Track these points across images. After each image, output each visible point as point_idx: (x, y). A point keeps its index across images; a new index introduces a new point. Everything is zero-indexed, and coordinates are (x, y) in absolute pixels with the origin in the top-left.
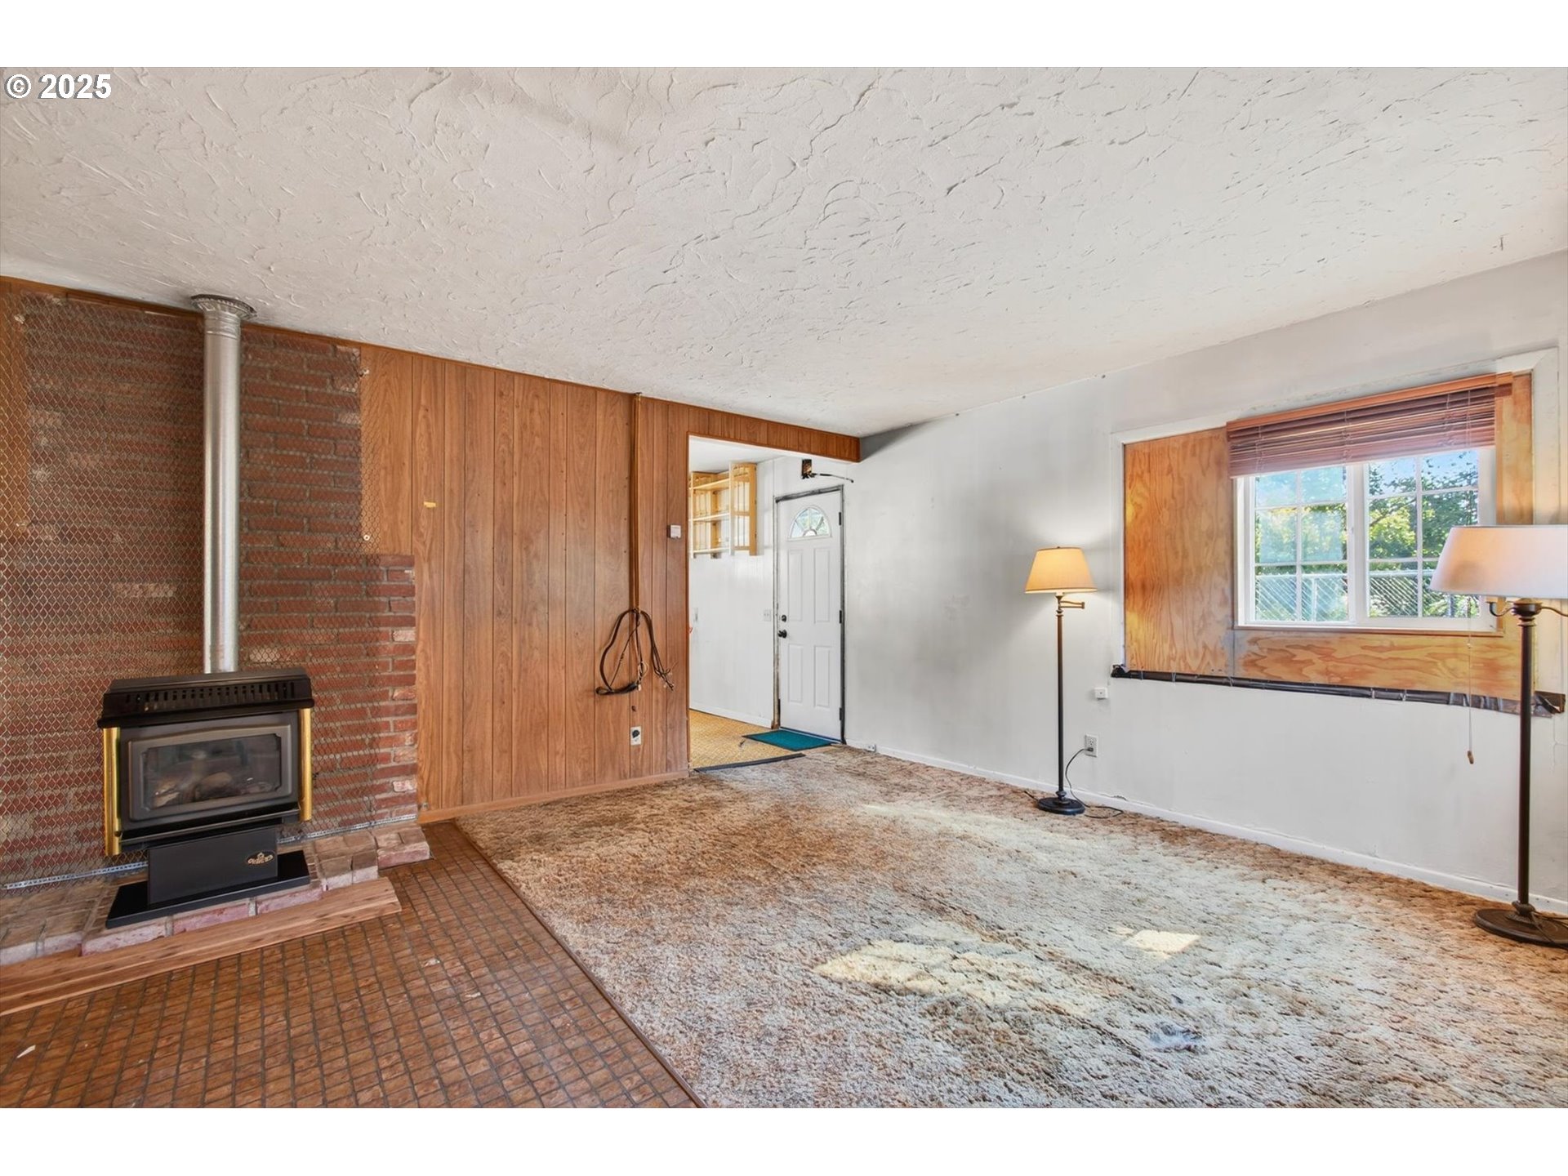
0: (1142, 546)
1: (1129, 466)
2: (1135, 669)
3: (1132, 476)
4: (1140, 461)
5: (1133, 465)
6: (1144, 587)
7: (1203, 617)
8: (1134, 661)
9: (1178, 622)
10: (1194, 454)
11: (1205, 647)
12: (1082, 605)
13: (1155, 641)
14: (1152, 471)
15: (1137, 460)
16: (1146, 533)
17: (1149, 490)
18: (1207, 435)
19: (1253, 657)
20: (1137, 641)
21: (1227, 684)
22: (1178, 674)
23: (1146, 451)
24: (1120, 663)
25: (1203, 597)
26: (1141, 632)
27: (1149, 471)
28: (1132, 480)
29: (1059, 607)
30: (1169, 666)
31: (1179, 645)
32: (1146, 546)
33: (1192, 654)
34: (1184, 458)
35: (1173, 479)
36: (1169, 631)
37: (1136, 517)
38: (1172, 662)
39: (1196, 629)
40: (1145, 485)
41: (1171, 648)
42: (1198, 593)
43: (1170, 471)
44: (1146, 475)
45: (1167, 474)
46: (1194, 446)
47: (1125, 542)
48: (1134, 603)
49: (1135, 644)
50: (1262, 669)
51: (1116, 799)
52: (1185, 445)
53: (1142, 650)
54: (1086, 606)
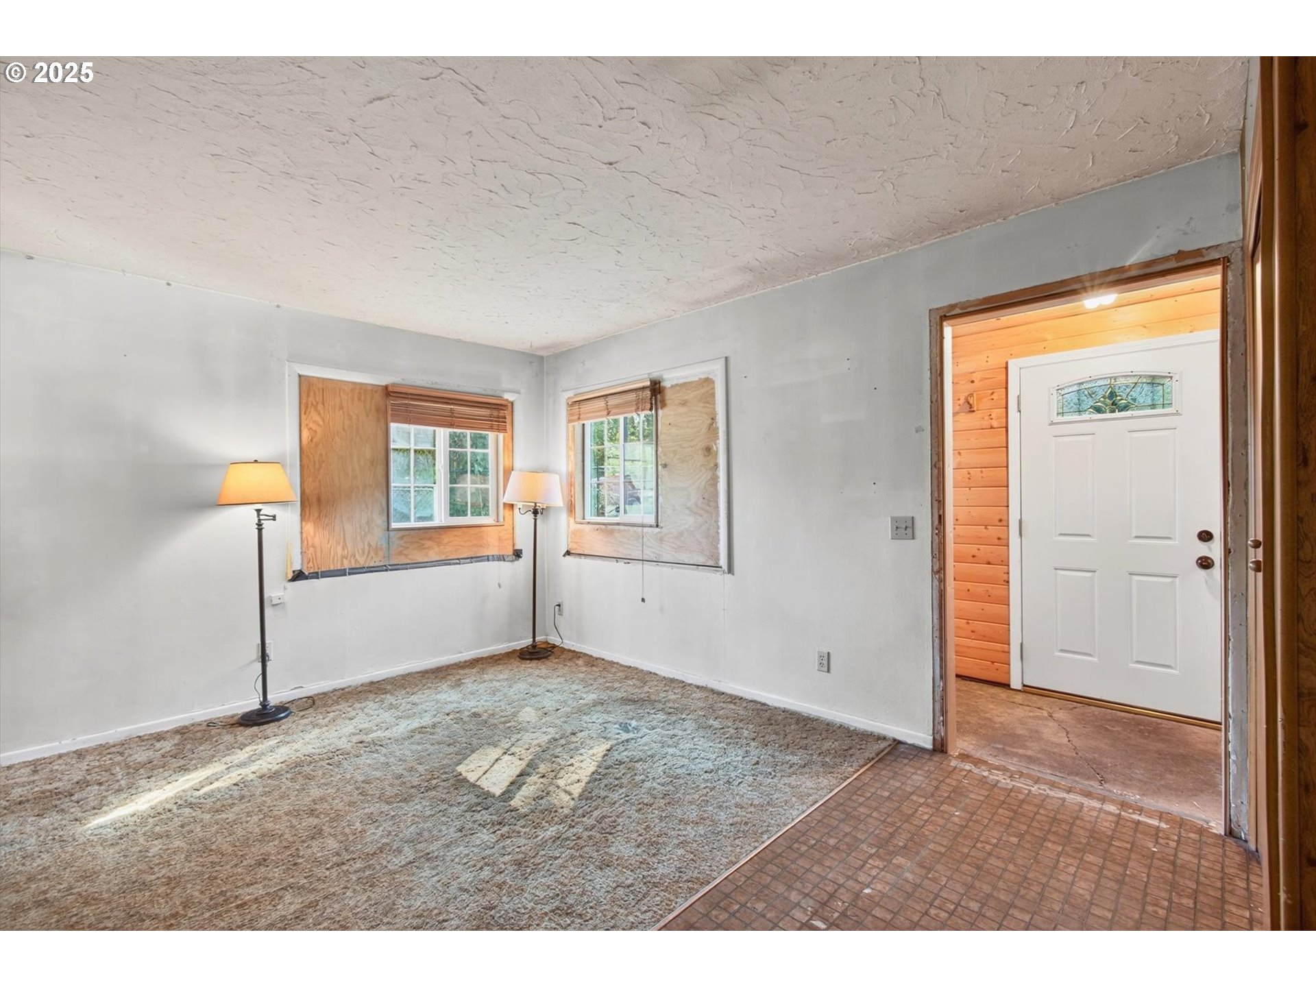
0: (317, 466)
1: (304, 395)
2: (312, 571)
3: (307, 403)
4: (315, 393)
5: (308, 395)
6: (319, 501)
7: (368, 523)
8: (311, 565)
9: (348, 527)
10: (359, 399)
11: (370, 545)
12: (274, 518)
13: (329, 546)
14: (326, 404)
15: (312, 394)
16: (321, 455)
17: (324, 421)
18: (370, 388)
19: (401, 549)
20: (314, 547)
21: (386, 570)
22: (350, 569)
23: (321, 386)
24: (298, 568)
25: (367, 508)
26: (317, 539)
27: (323, 404)
28: (307, 408)
29: (259, 520)
30: (342, 564)
31: (349, 545)
32: (320, 466)
33: (360, 551)
34: (353, 400)
35: (344, 414)
36: (342, 536)
37: (311, 440)
38: (344, 560)
39: (363, 533)
40: (319, 414)
41: (343, 549)
42: (364, 506)
43: (341, 407)
44: (320, 407)
45: (339, 410)
46: (360, 393)
47: (301, 461)
48: (310, 514)
49: (311, 549)
50: (406, 556)
51: (293, 691)
52: (353, 390)
53: (319, 554)
54: (277, 518)
